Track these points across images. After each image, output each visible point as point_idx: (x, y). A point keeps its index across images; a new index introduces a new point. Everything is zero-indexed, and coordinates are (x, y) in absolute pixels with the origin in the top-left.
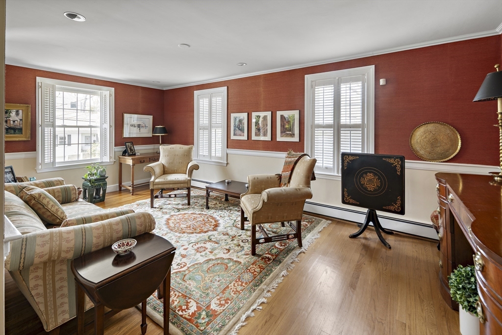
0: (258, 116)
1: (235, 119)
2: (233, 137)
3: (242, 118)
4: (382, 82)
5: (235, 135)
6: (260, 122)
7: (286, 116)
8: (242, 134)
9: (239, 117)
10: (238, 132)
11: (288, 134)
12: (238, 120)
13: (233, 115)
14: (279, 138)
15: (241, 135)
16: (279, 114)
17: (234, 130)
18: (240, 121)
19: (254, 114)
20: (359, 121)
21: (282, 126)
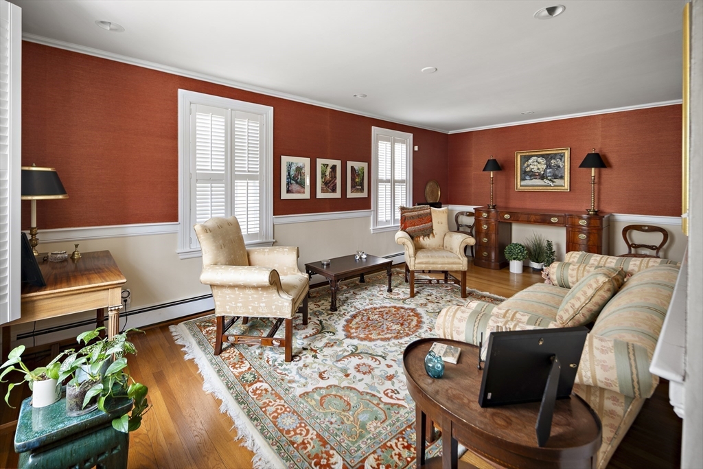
0: (324, 165)
1: (290, 165)
2: (285, 195)
3: (300, 164)
4: (416, 148)
5: (288, 191)
6: (327, 173)
7: (356, 168)
8: (302, 190)
9: (297, 164)
10: (295, 187)
11: (358, 189)
12: (294, 168)
13: (285, 160)
14: (350, 195)
15: (299, 192)
16: (350, 164)
17: (288, 184)
18: (299, 170)
19: (320, 162)
20: (404, 178)
21: (353, 179)
